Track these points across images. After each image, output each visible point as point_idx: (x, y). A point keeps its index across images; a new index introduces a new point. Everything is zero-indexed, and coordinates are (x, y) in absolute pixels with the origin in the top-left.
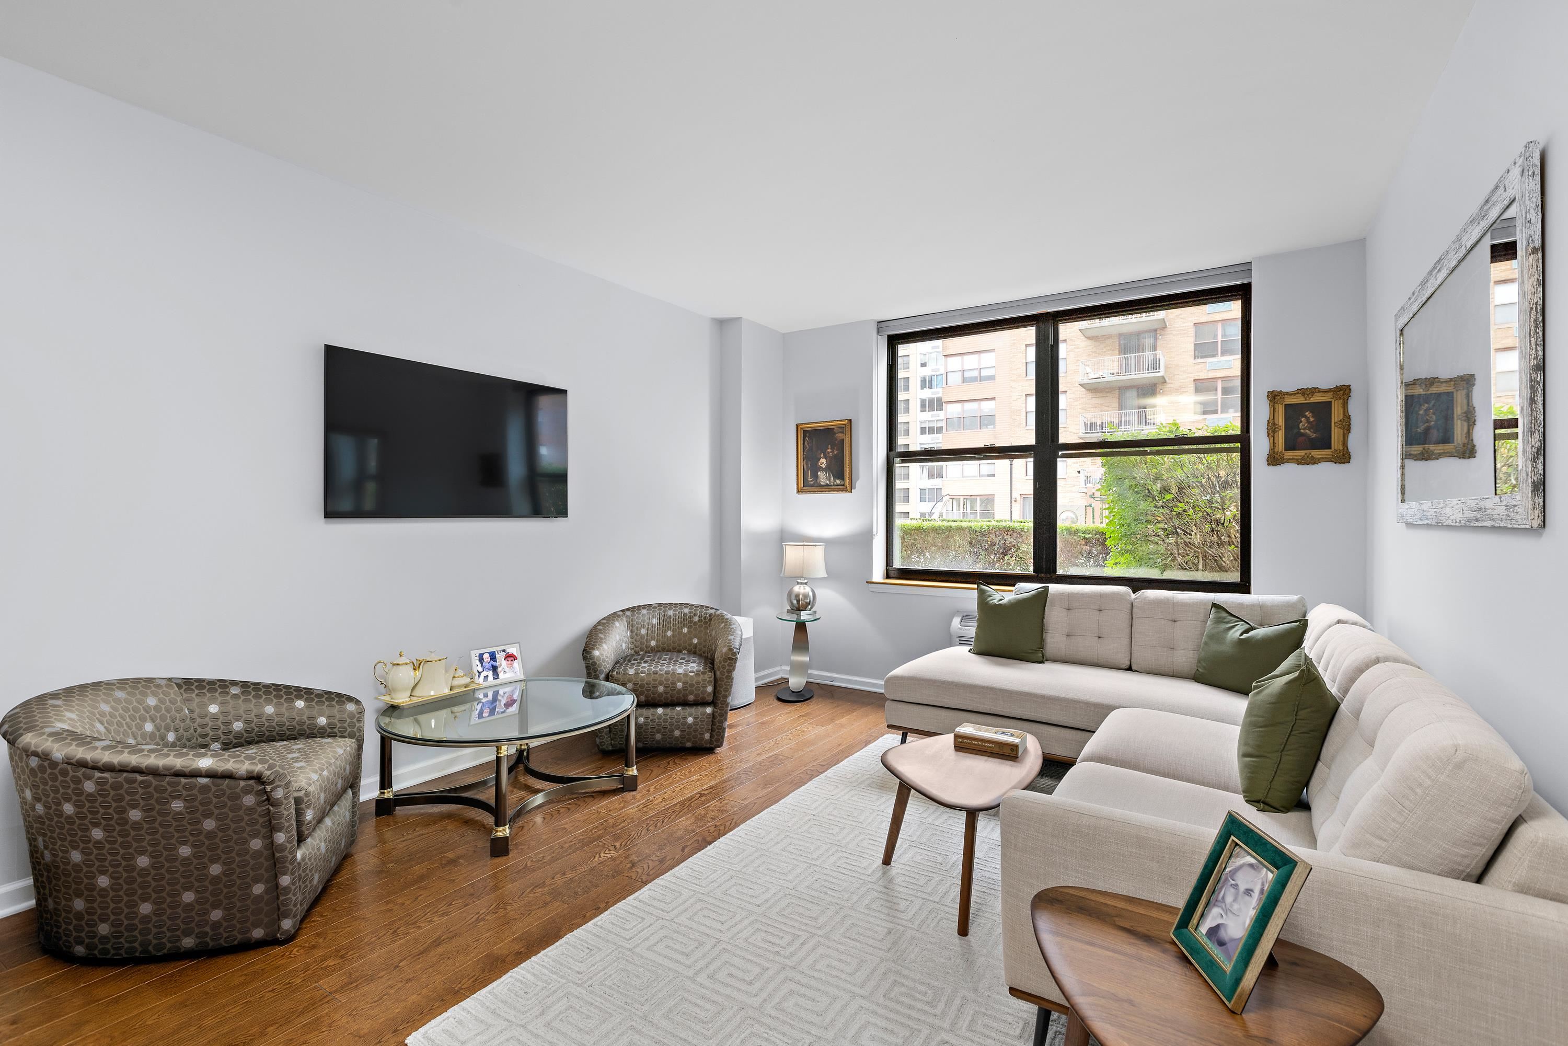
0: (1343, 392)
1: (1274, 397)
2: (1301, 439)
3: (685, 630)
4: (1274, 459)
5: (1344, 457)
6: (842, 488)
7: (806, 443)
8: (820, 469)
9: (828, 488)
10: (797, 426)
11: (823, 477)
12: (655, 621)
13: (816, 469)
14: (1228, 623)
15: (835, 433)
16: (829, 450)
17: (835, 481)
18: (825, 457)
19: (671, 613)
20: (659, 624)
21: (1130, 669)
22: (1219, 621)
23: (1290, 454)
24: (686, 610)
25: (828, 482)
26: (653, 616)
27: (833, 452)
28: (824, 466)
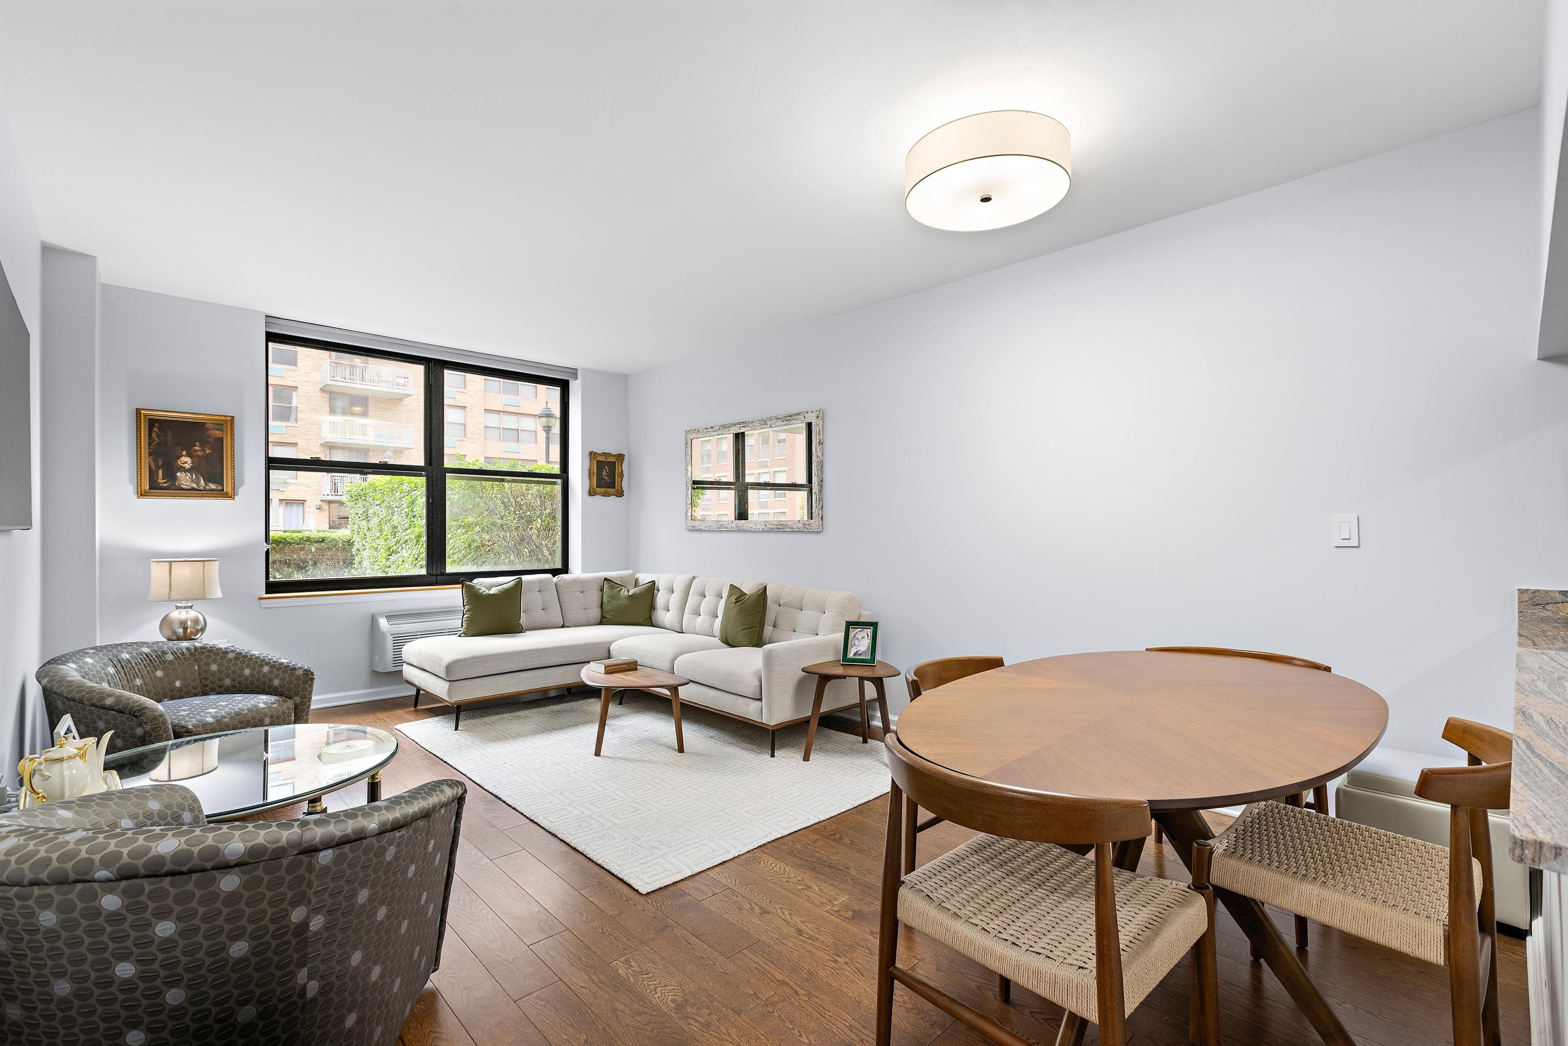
0: (621, 457)
1: (592, 455)
2: (603, 481)
3: (159, 674)
4: (591, 493)
5: (620, 494)
6: (222, 494)
7: (154, 435)
8: (182, 469)
9: (193, 492)
10: (138, 411)
11: (184, 479)
12: (111, 670)
13: (171, 471)
14: (617, 588)
15: (208, 429)
16: (197, 448)
17: (206, 485)
18: (188, 455)
19: (125, 656)
20: (118, 672)
21: (563, 627)
22: (612, 588)
23: (598, 490)
24: (146, 650)
25: (195, 486)
26: (104, 664)
27: (203, 450)
28: (187, 466)
